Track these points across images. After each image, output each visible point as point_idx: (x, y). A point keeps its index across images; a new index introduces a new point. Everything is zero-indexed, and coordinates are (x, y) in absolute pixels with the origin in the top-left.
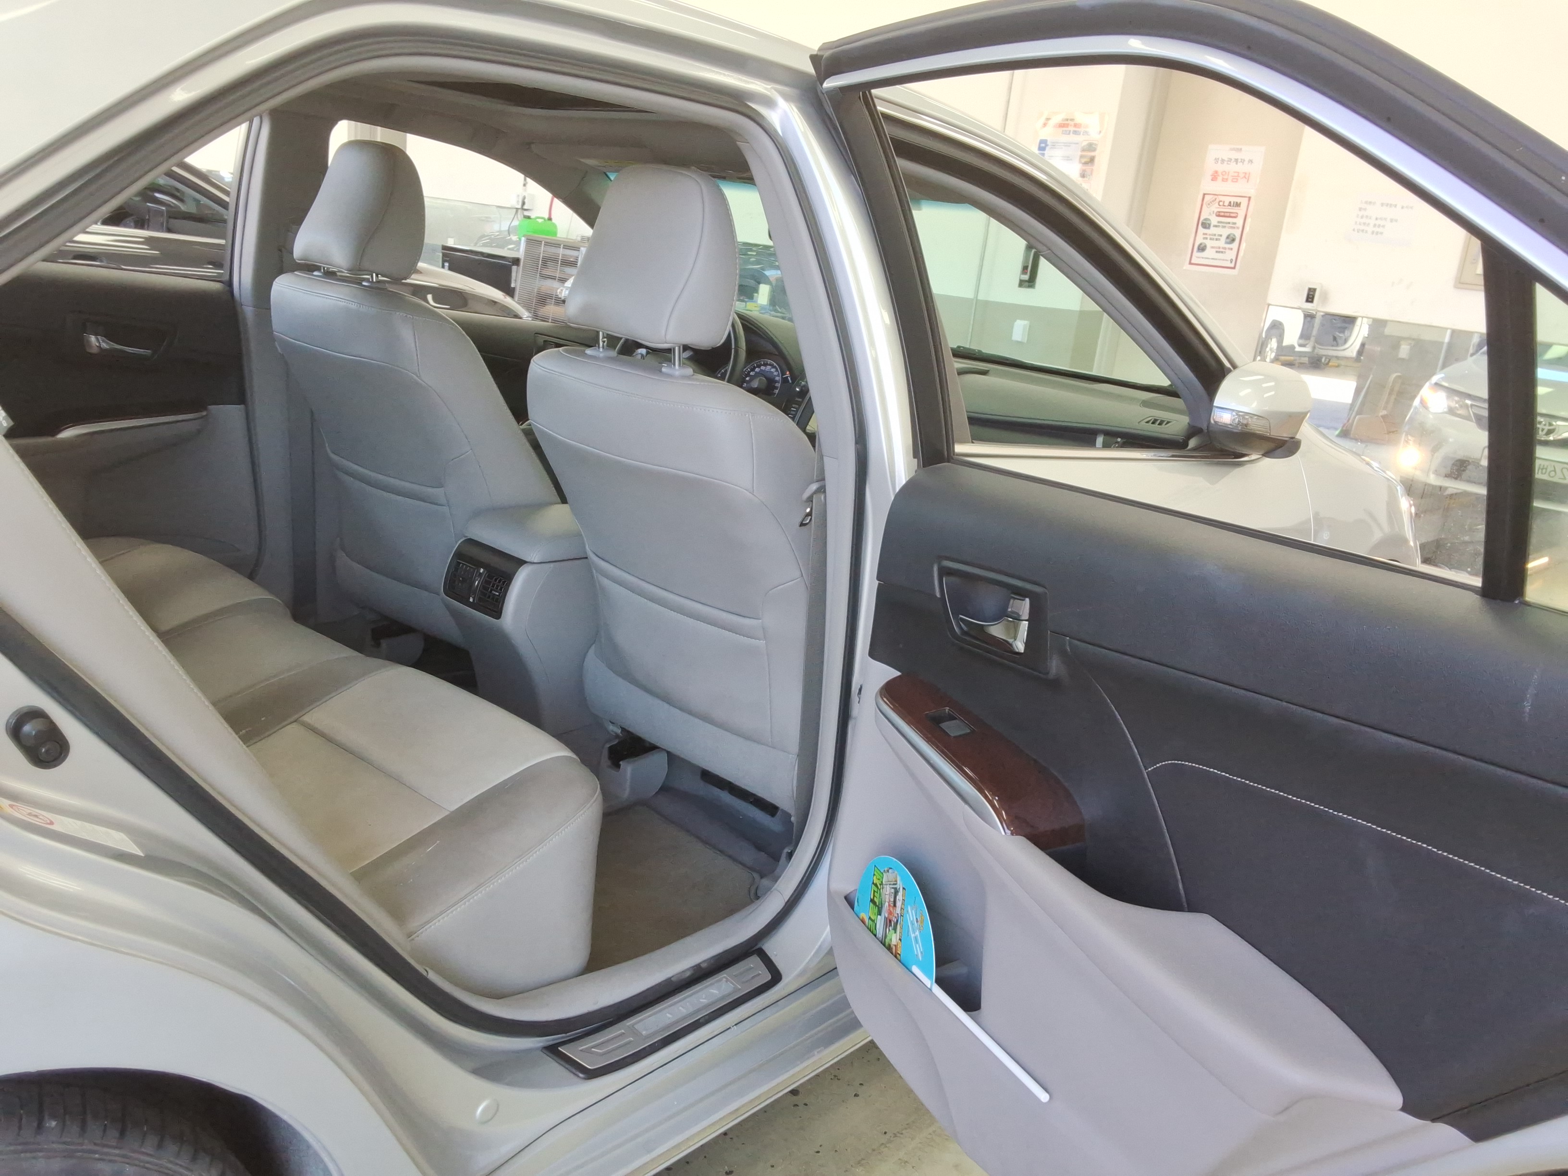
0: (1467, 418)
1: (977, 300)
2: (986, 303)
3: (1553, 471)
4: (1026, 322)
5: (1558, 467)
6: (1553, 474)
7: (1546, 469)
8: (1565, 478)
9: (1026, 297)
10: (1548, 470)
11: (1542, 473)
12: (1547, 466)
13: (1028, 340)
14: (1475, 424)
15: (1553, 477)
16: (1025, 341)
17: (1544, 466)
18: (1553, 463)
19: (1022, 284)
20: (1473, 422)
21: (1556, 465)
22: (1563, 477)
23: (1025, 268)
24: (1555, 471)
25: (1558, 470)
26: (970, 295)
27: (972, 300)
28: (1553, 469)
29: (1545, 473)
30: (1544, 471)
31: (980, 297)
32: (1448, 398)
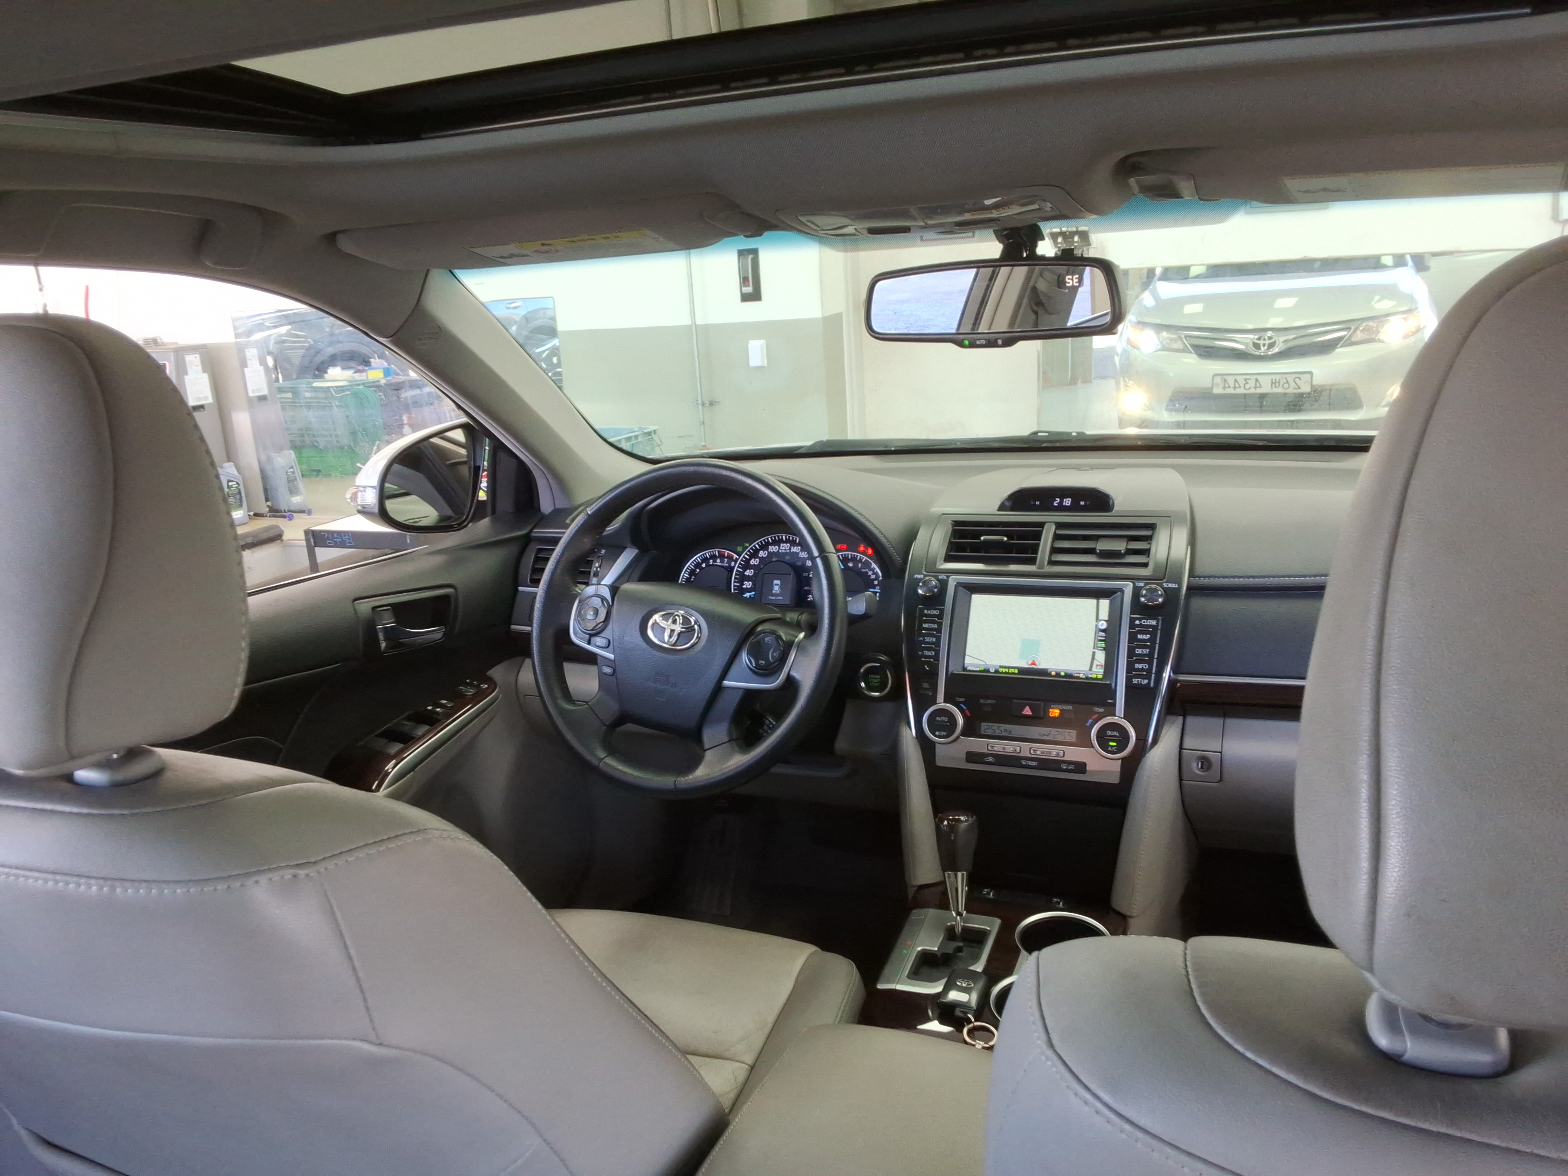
0: (1185, 350)
1: (696, 325)
2: (707, 327)
3: (1285, 383)
4: (762, 342)
5: (1290, 379)
6: (1286, 386)
7: (1279, 382)
8: (1299, 388)
9: (752, 312)
10: (1281, 383)
11: (1276, 387)
12: (1279, 380)
13: (768, 363)
14: (1195, 355)
15: (1286, 389)
16: (766, 364)
17: (1276, 380)
18: (1284, 376)
19: (745, 298)
20: (1192, 353)
21: (1287, 376)
22: (1297, 387)
23: (744, 281)
24: (1287, 382)
25: (1291, 381)
26: (686, 321)
27: (690, 327)
28: (1285, 381)
29: (1279, 387)
30: (1277, 384)
31: (699, 322)
32: (1158, 333)
